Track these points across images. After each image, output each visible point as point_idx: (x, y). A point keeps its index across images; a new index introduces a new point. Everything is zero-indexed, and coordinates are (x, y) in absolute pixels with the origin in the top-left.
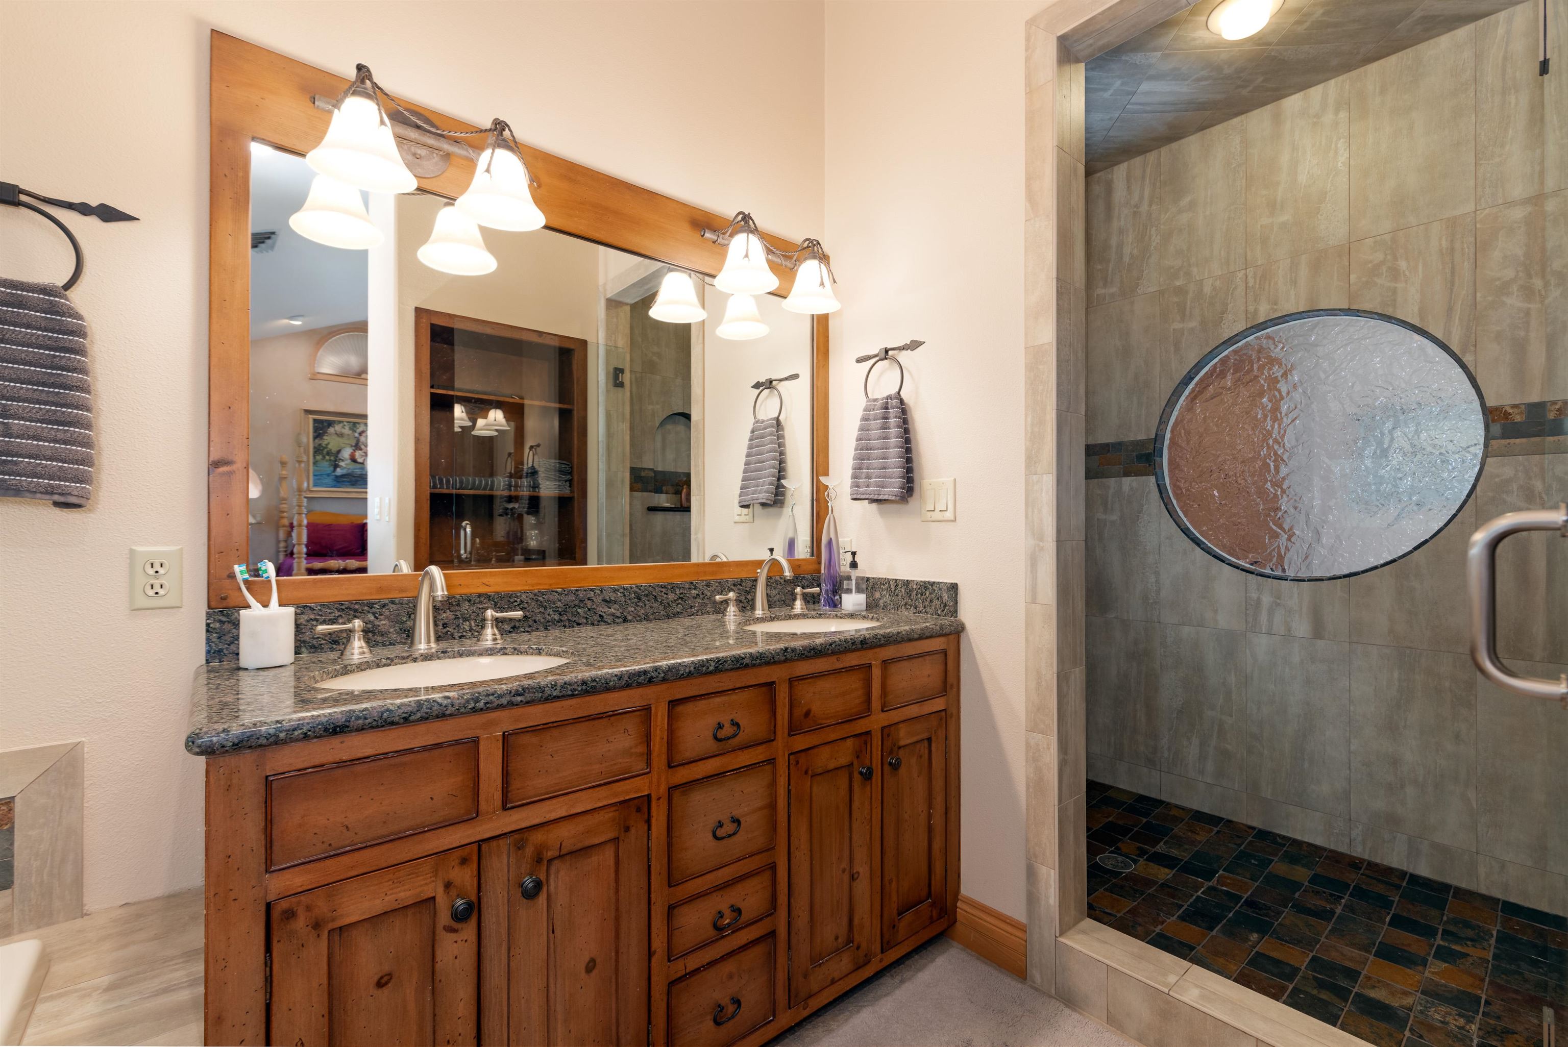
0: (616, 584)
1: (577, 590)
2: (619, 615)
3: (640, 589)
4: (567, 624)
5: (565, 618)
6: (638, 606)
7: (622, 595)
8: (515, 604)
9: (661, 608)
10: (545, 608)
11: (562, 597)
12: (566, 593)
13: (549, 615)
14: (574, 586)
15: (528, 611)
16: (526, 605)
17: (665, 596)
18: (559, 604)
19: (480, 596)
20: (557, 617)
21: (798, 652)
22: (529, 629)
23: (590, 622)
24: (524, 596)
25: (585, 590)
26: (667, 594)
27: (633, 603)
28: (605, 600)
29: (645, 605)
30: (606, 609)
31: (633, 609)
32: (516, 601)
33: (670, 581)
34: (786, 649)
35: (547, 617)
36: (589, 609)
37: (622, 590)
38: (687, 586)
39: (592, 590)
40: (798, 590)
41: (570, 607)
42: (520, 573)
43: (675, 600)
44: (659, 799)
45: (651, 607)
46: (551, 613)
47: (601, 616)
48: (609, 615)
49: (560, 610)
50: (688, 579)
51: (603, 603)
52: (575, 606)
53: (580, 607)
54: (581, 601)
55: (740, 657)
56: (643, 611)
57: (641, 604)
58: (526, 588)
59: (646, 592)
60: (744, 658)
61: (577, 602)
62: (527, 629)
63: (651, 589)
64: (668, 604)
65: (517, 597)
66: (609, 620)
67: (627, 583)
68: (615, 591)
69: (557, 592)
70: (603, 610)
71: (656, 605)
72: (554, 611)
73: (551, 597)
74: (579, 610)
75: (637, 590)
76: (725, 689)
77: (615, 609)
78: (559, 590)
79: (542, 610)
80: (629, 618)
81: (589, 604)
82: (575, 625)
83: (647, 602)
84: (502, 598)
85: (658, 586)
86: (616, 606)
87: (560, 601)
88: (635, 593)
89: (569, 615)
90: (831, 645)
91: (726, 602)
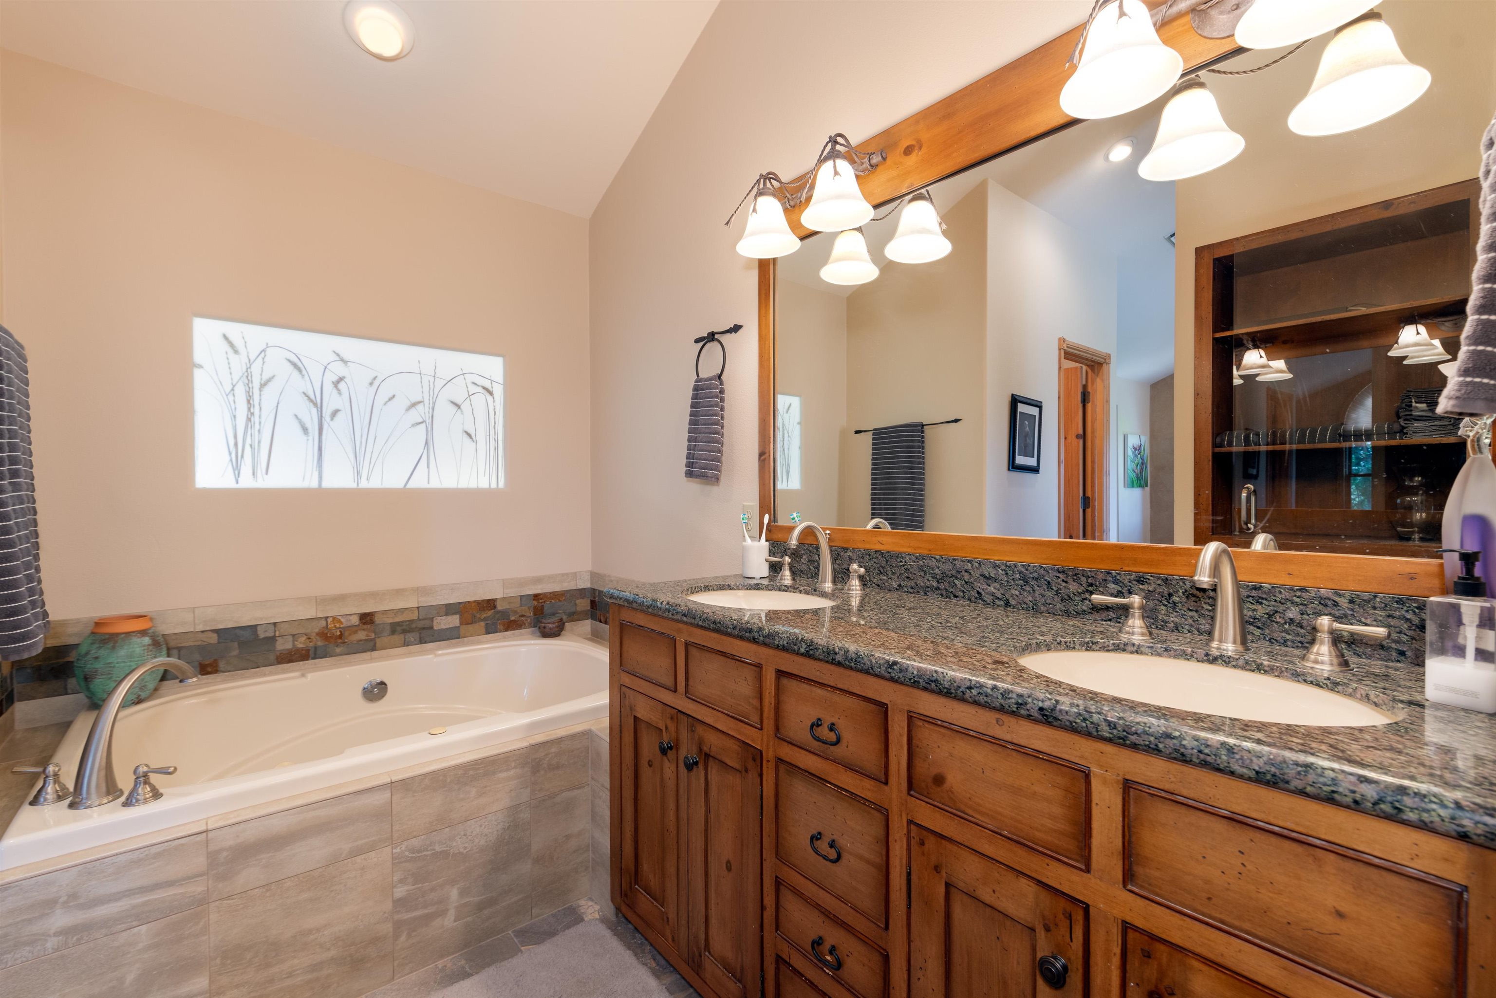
0: (997, 558)
1: (954, 560)
2: (1000, 596)
3: (1027, 570)
4: (944, 593)
5: (942, 586)
6: (1024, 590)
7: (1003, 573)
8: (901, 564)
9: (1057, 599)
10: (925, 572)
11: (942, 567)
12: (943, 560)
13: (928, 580)
14: (952, 554)
15: (911, 573)
16: (909, 567)
17: (1064, 584)
18: (937, 571)
19: (876, 552)
20: (935, 584)
21: (909, 675)
22: (911, 591)
23: (967, 597)
24: (908, 558)
25: (962, 561)
26: (1066, 582)
27: (1017, 585)
28: (983, 575)
29: (1034, 591)
30: (985, 586)
31: (1017, 593)
32: (901, 562)
33: (1072, 565)
34: (895, 663)
35: (926, 581)
36: (966, 583)
37: (1003, 567)
38: (1100, 576)
39: (969, 561)
40: (1324, 622)
41: (947, 576)
42: (904, 534)
43: (1080, 594)
44: (768, 761)
45: (1043, 596)
46: (930, 579)
47: (978, 592)
48: (987, 593)
49: (938, 577)
50: (1104, 566)
51: (982, 580)
52: (952, 576)
53: (957, 578)
54: (957, 571)
55: (834, 650)
56: (1030, 598)
57: (1028, 588)
58: (909, 550)
59: (1035, 575)
60: (836, 654)
61: (954, 572)
62: (910, 590)
63: (1042, 571)
64: (1069, 596)
65: (902, 558)
66: (988, 599)
67: (1011, 559)
68: (996, 566)
69: (935, 558)
70: (981, 585)
71: (1050, 594)
72: (933, 578)
73: (931, 563)
74: (956, 581)
75: (1023, 570)
76: (826, 682)
77: (995, 588)
78: (938, 557)
79: (922, 573)
80: (1012, 602)
81: (966, 577)
82: (952, 596)
83: (1036, 587)
84: (891, 557)
85: (1052, 569)
86: (997, 585)
87: (938, 568)
88: (1020, 573)
89: (947, 584)
90: (970, 688)
91: (1125, 610)
